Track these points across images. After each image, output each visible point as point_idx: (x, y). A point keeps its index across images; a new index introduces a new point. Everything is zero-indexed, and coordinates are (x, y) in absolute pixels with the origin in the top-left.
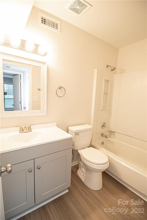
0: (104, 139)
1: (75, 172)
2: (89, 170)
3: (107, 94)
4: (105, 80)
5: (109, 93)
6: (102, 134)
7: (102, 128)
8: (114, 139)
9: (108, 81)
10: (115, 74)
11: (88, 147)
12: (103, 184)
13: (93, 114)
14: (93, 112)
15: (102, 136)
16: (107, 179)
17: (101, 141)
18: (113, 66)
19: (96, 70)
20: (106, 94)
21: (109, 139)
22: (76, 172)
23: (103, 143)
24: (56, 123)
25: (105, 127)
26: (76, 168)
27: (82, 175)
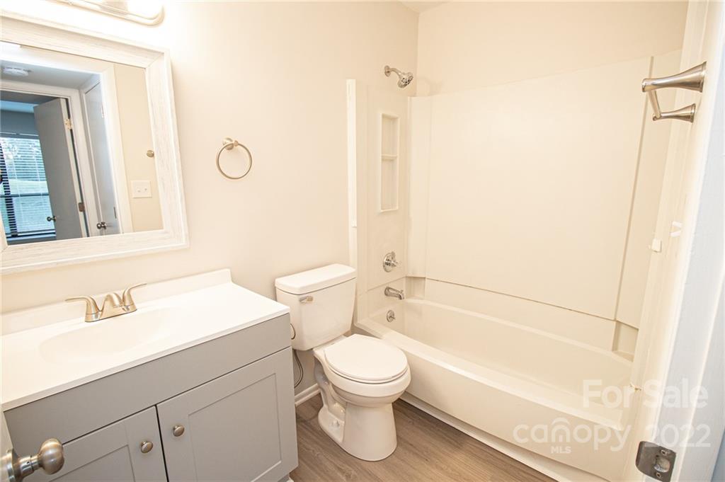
0: (393, 305)
1: (311, 419)
2: (352, 403)
3: (392, 160)
4: (384, 116)
5: (398, 159)
6: (388, 288)
7: (386, 270)
8: (422, 299)
9: (393, 119)
10: (414, 96)
11: (347, 335)
12: (398, 436)
13: (355, 230)
14: (353, 222)
15: (386, 294)
16: (410, 420)
17: (384, 312)
18: (404, 69)
19: (351, 84)
20: (389, 161)
21: (410, 301)
22: (314, 420)
23: (391, 317)
24: (228, 270)
25: (394, 265)
26: (313, 407)
27: (333, 424)
